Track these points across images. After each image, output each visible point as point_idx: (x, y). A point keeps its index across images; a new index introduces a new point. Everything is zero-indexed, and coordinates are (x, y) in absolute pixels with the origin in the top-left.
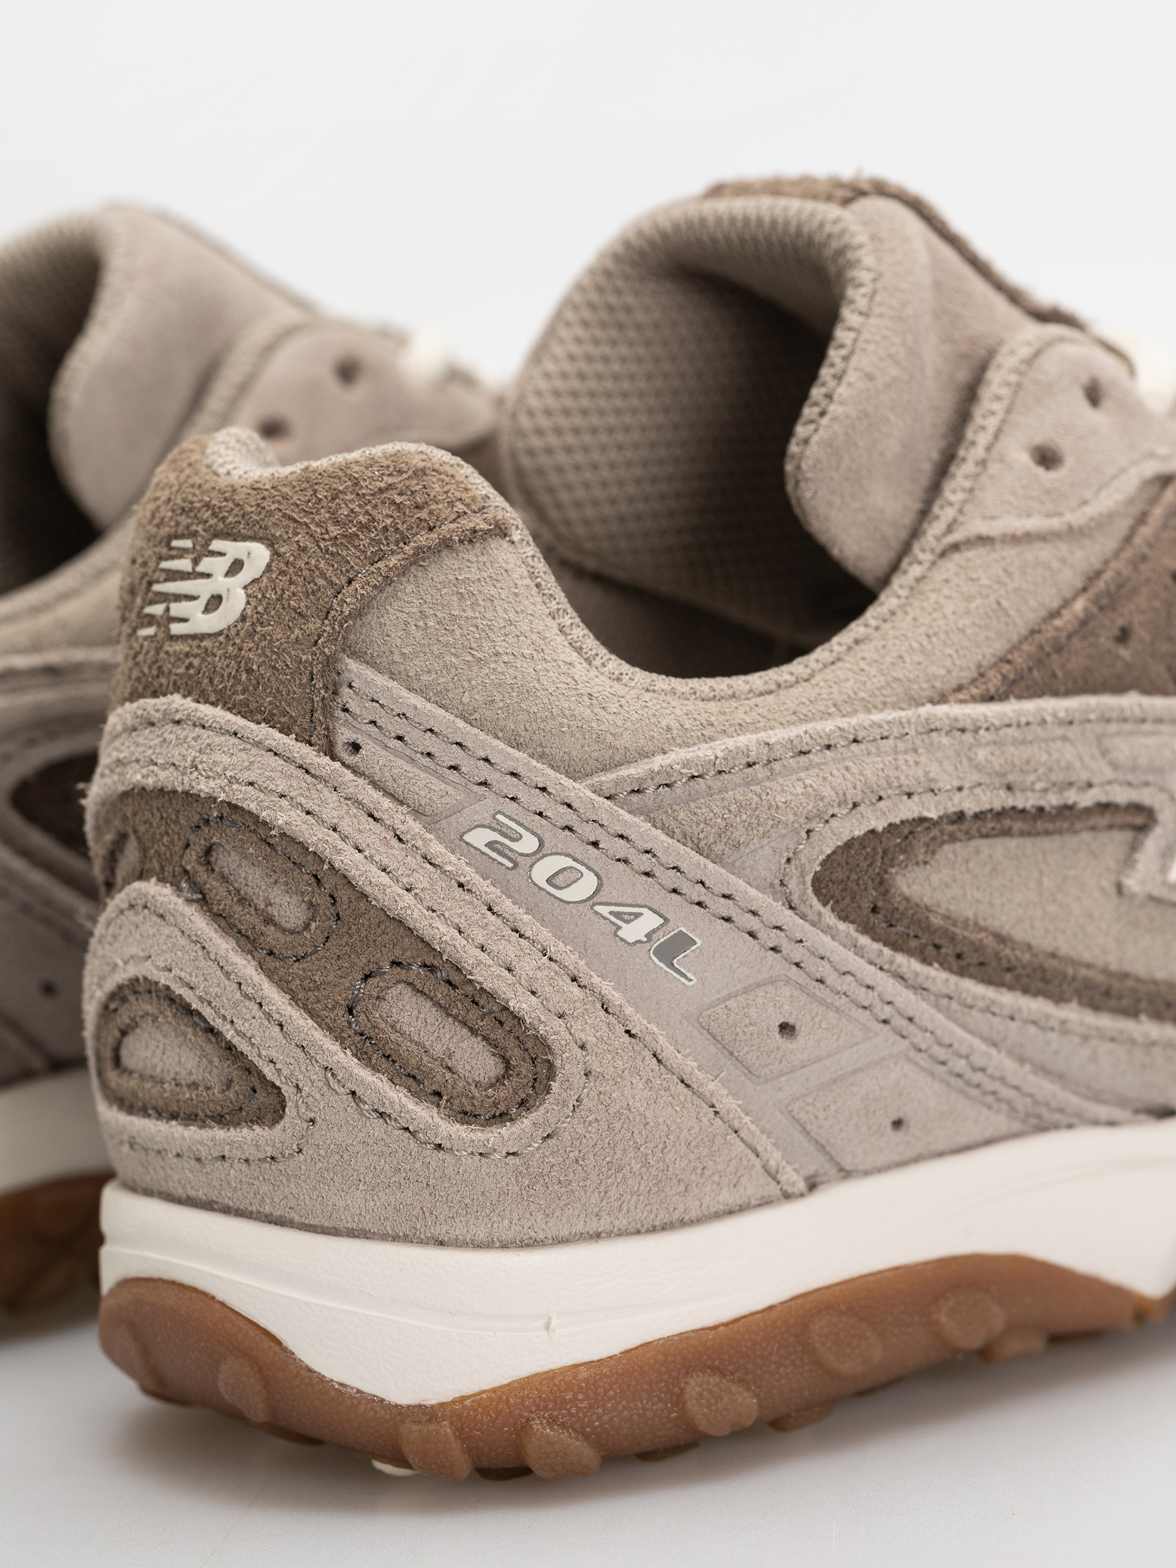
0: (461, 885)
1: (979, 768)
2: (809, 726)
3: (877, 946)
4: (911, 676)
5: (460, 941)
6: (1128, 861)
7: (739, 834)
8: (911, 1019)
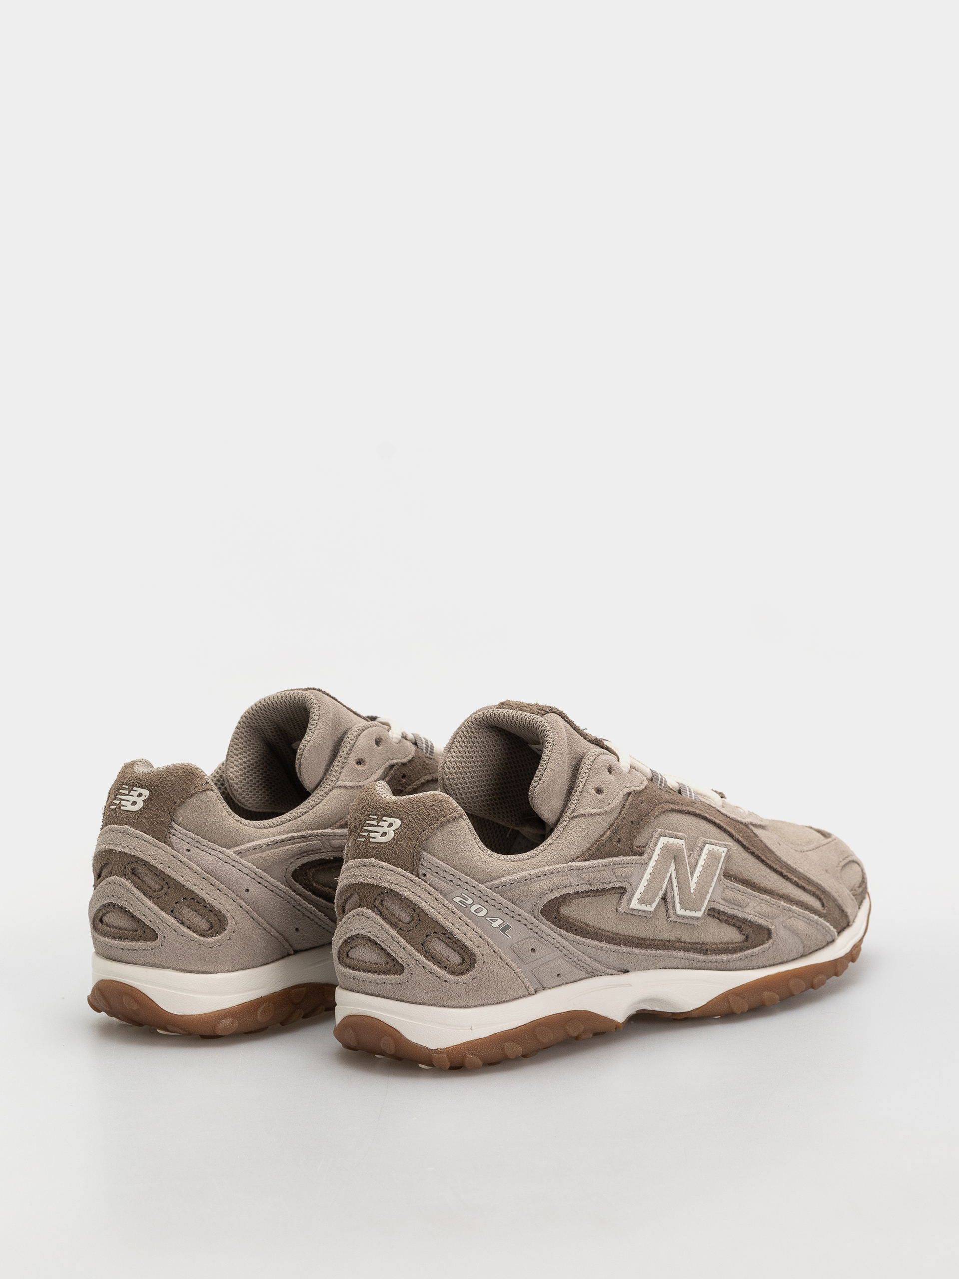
0: (452, 912)
1: (582, 879)
2: (541, 869)
3: (556, 928)
4: (566, 855)
5: (453, 927)
6: (619, 903)
7: (523, 898)
8: (564, 947)
